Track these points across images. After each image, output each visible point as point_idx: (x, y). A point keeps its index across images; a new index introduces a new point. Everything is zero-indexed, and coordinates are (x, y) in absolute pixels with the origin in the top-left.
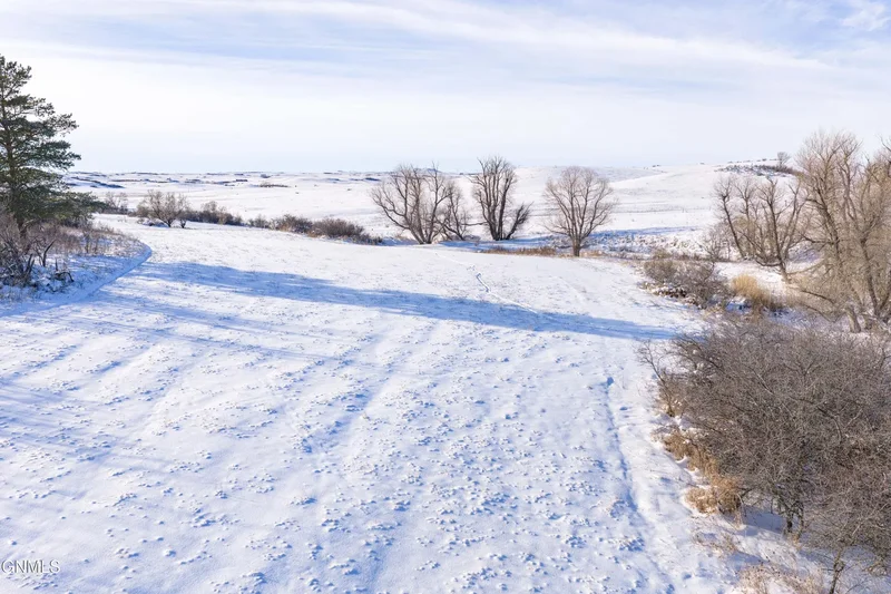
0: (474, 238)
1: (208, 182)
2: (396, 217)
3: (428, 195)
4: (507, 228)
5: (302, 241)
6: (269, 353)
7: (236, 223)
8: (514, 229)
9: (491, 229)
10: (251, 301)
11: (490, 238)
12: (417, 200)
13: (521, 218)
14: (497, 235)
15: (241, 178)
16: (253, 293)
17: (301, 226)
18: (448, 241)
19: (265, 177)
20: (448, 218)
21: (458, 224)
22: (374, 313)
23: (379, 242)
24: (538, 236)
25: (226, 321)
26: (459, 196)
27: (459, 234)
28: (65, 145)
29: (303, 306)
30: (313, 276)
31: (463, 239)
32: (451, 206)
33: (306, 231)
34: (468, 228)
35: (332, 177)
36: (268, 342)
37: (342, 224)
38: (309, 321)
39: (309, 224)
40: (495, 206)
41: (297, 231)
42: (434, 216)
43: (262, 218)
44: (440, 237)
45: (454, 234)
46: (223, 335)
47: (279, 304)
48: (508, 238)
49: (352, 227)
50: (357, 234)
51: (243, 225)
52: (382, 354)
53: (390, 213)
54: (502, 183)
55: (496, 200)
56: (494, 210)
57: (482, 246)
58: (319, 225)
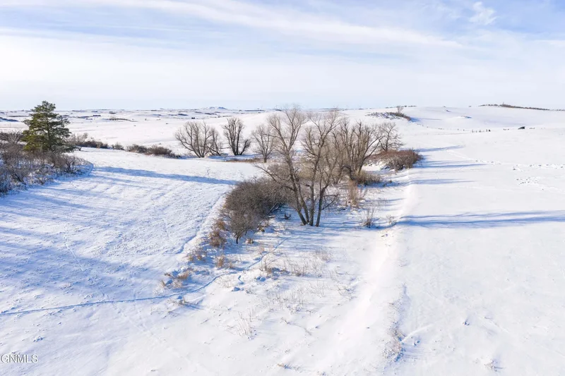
0: (225, 154)
1: (74, 117)
2: (187, 145)
3: (202, 135)
4: (240, 150)
5: (142, 157)
6: (141, 187)
7: (105, 147)
8: (244, 150)
9: (233, 150)
10: (133, 177)
11: (233, 154)
12: (197, 137)
13: (247, 145)
14: (236, 153)
15: (96, 114)
16: (133, 175)
17: (142, 150)
18: (213, 156)
19: (112, 113)
20: (213, 145)
21: (217, 148)
22: (169, 180)
23: (179, 157)
24: (252, 154)
25: (128, 181)
26: (217, 135)
27: (218, 153)
28: (67, 130)
29: (148, 178)
30: (150, 170)
31: (220, 155)
32: (214, 140)
33: (144, 152)
34: (222, 150)
35: (157, 113)
36: (141, 185)
37: (161, 148)
38: (150, 182)
39: (146, 149)
40: (235, 139)
41: (140, 152)
42: (205, 144)
43: (119, 144)
44: (209, 154)
45: (215, 153)
46: (129, 184)
47: (141, 178)
48: (241, 154)
49: (166, 150)
50: (169, 153)
51: (109, 148)
52: (169, 188)
53: (184, 144)
54: (237, 129)
55: (235, 137)
56: (234, 141)
57: (228, 158)
58: (151, 149)
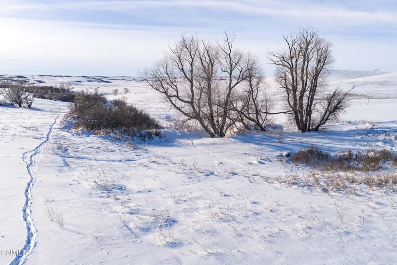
0: (276, 127)
2: (179, 104)
4: (316, 116)
8: (324, 120)
9: (296, 118)
11: (295, 128)
13: (335, 105)
14: (304, 126)
18: (244, 136)
20: (246, 105)
21: (258, 112)
24: (354, 127)
26: (260, 79)
27: (258, 124)
31: (263, 130)
32: (250, 91)
34: (269, 117)
40: (304, 91)
42: (228, 101)
45: (253, 123)
48: (316, 130)
53: (173, 99)
54: (313, 64)
55: (304, 85)
56: (301, 97)
